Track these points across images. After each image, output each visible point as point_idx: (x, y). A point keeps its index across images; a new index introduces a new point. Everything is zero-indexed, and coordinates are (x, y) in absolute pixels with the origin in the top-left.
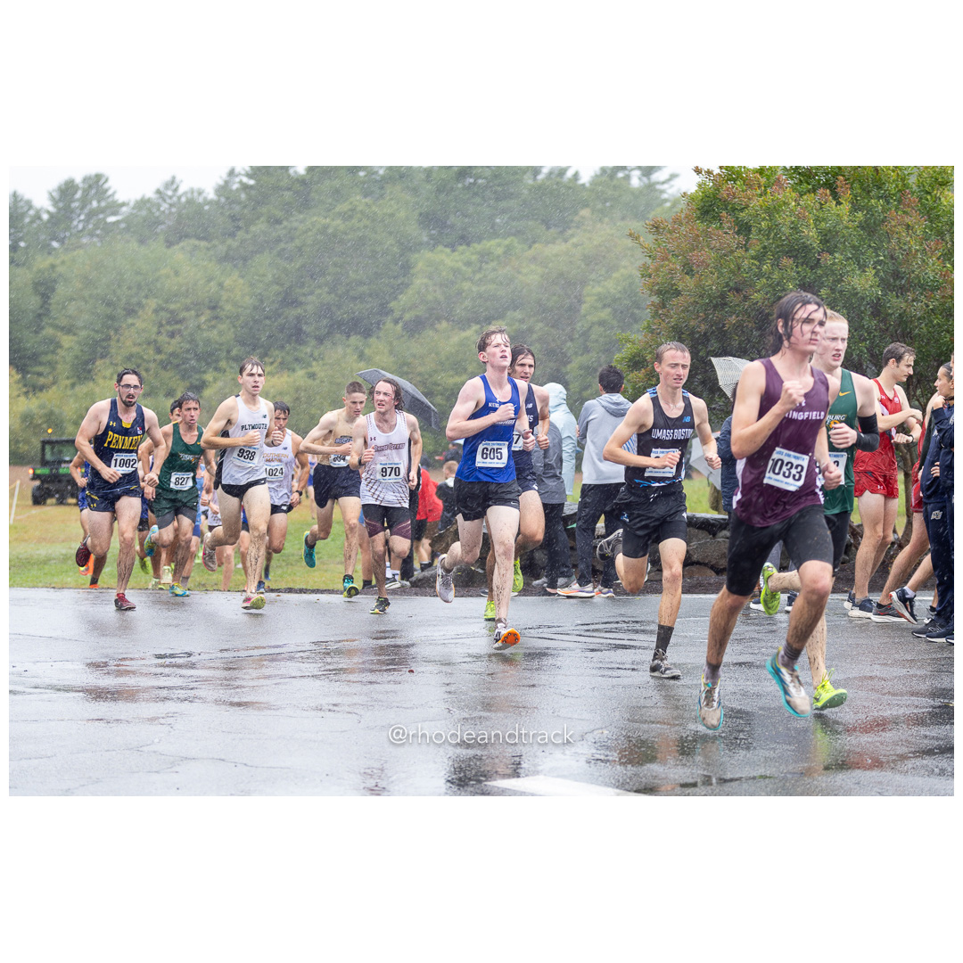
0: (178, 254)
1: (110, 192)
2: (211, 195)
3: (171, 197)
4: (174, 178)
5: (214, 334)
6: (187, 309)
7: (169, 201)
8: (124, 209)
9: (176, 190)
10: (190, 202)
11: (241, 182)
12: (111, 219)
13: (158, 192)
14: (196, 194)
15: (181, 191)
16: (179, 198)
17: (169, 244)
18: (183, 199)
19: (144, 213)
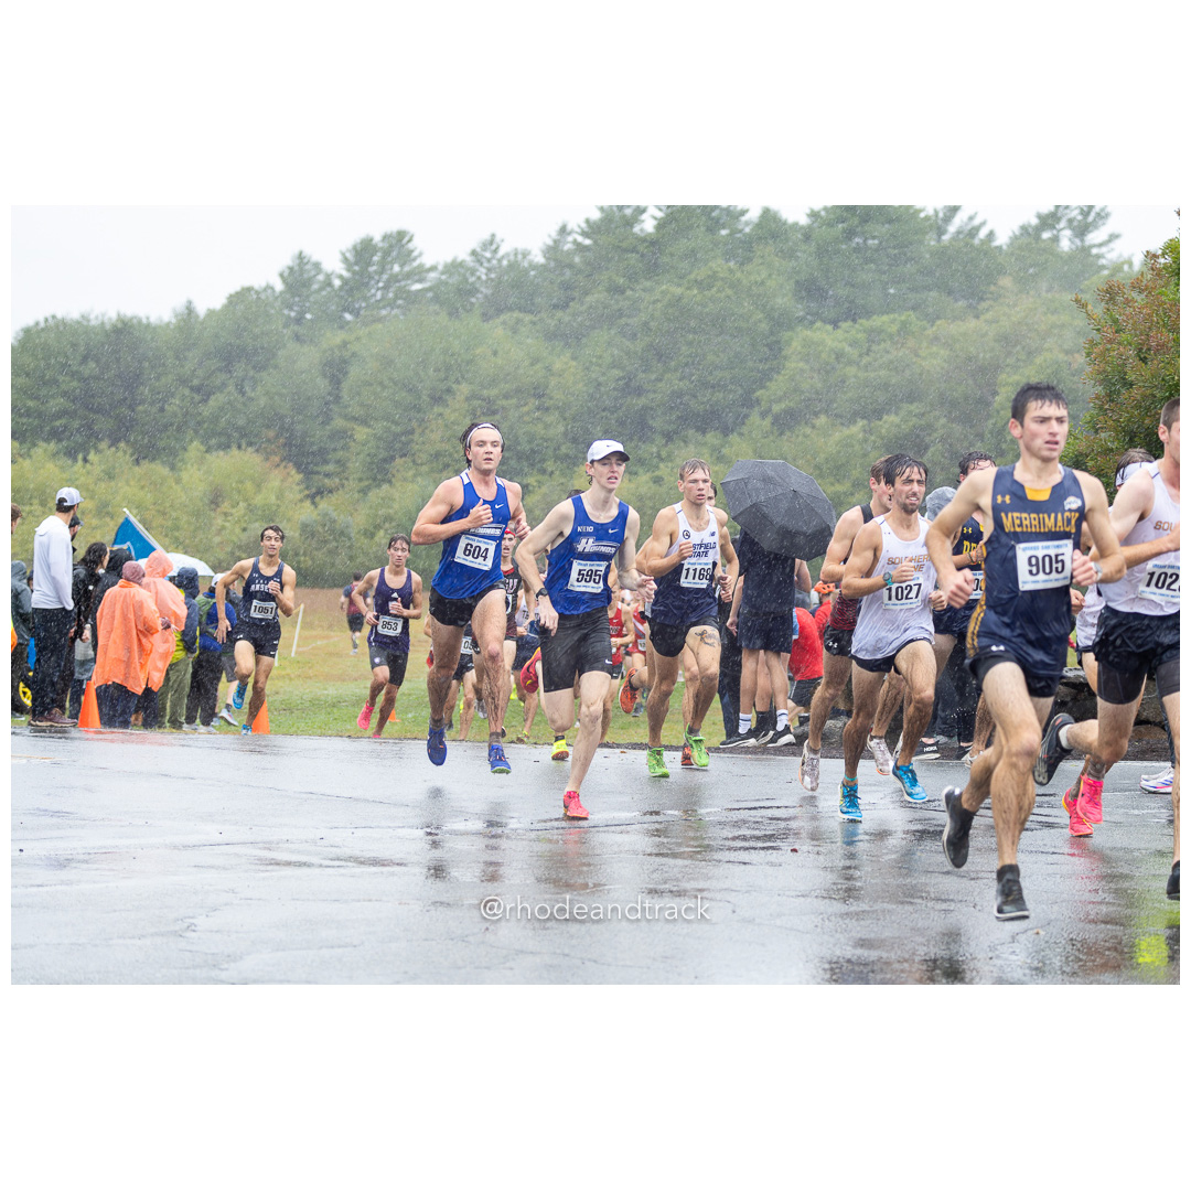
0: (497, 330)
1: (415, 254)
2: (539, 259)
3: (489, 260)
4: (493, 235)
5: (539, 429)
6: (506, 396)
7: (486, 264)
8: (432, 275)
9: (496, 251)
10: (513, 266)
11: (575, 242)
12: (417, 286)
13: (474, 253)
14: (520, 257)
15: (501, 252)
16: (500, 261)
17: (486, 317)
18: (505, 263)
19: (454, 280)
